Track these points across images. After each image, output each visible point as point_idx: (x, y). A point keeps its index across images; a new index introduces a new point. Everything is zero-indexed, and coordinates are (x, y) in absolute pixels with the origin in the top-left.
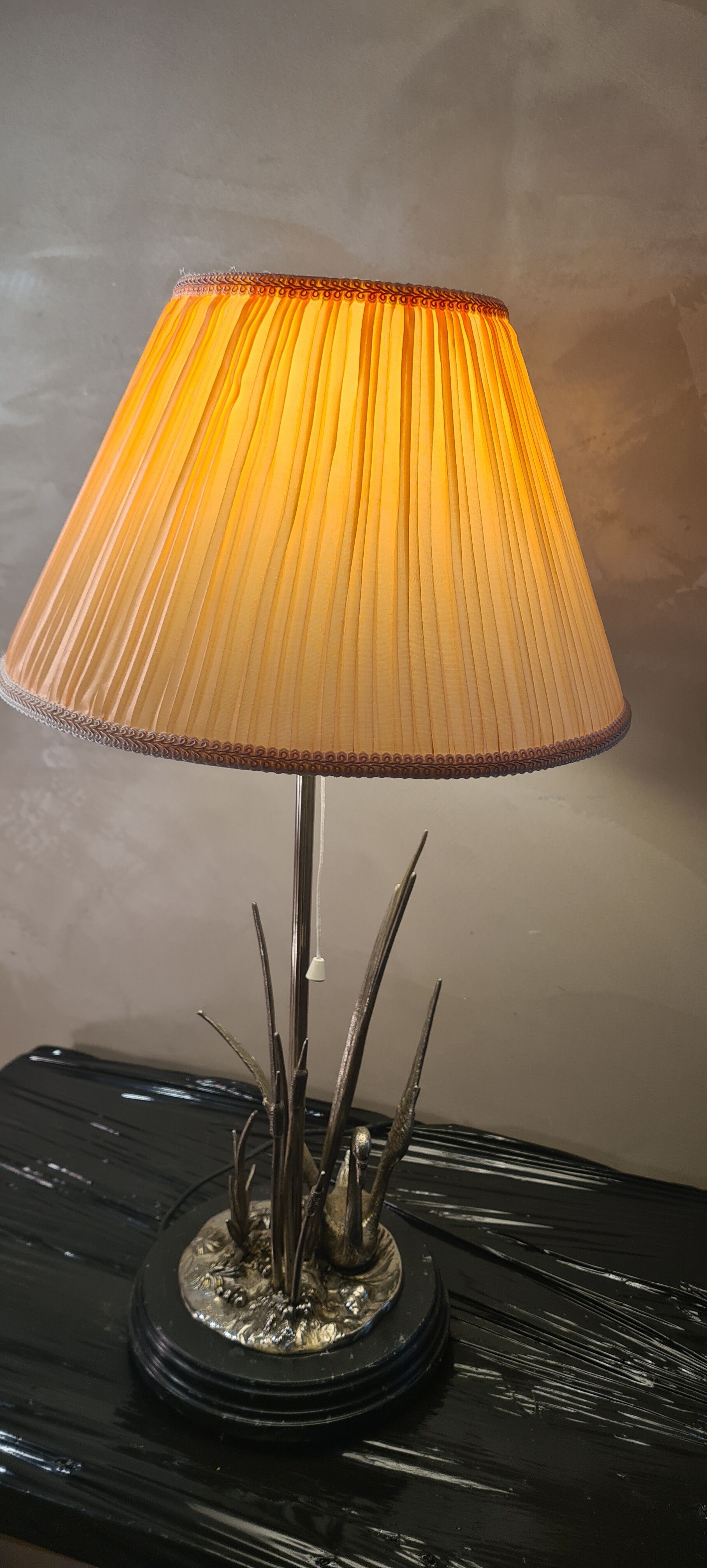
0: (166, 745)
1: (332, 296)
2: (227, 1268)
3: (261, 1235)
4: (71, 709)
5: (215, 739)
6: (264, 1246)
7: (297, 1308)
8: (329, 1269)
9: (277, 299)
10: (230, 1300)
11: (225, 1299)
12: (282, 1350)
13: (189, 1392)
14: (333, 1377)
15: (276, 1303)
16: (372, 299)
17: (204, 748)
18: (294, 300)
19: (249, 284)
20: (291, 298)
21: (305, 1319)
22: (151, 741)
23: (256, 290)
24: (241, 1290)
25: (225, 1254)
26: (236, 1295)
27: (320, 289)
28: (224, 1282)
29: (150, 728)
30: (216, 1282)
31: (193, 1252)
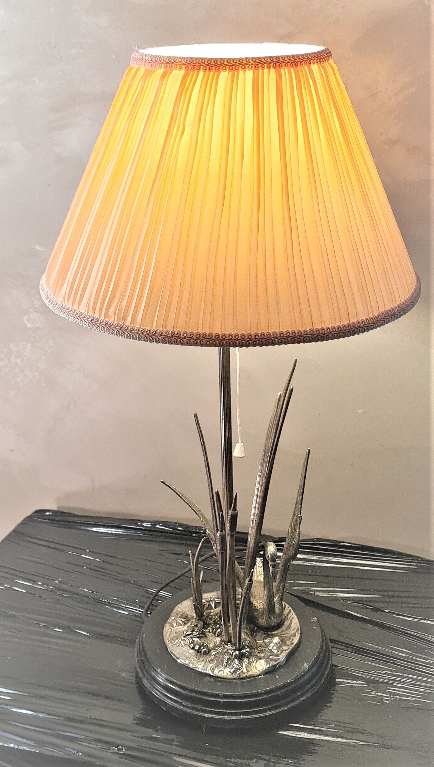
0: (163, 337)
1: (234, 69)
2: (194, 632)
3: (211, 612)
4: (102, 318)
5: (190, 331)
6: (214, 618)
7: (241, 652)
8: (255, 629)
9: (201, 73)
10: (198, 651)
11: (195, 650)
12: (235, 676)
13: (183, 704)
14: (268, 689)
15: (228, 650)
16: (257, 67)
17: (185, 337)
18: (212, 73)
19: (184, 64)
20: (210, 72)
21: (247, 657)
22: (154, 335)
23: (188, 67)
24: (205, 645)
25: (191, 626)
26: (202, 648)
27: (227, 65)
28: (193, 640)
29: (152, 327)
30: (188, 642)
31: (170, 626)
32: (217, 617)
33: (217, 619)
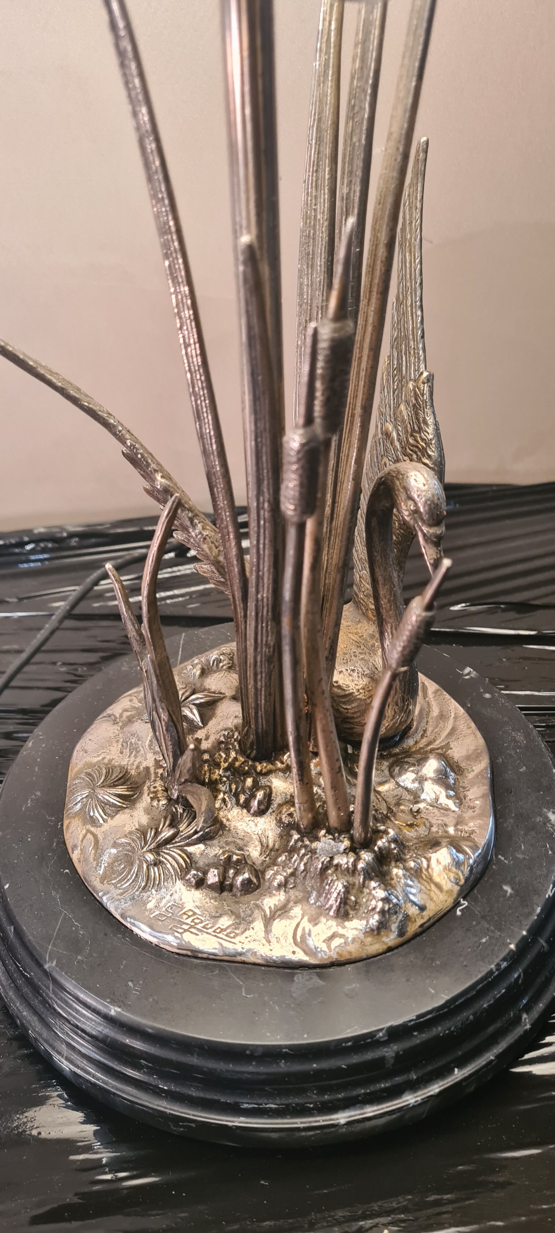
2: (182, 827)
6: (226, 760)
10: (223, 886)
11: (211, 887)
12: (391, 938)
14: (512, 946)
15: (332, 858)
21: (397, 861)
24: (235, 858)
25: (155, 803)
26: (231, 872)
28: (189, 855)
30: (174, 863)
31: (84, 824)
32: (233, 754)
33: (236, 759)
